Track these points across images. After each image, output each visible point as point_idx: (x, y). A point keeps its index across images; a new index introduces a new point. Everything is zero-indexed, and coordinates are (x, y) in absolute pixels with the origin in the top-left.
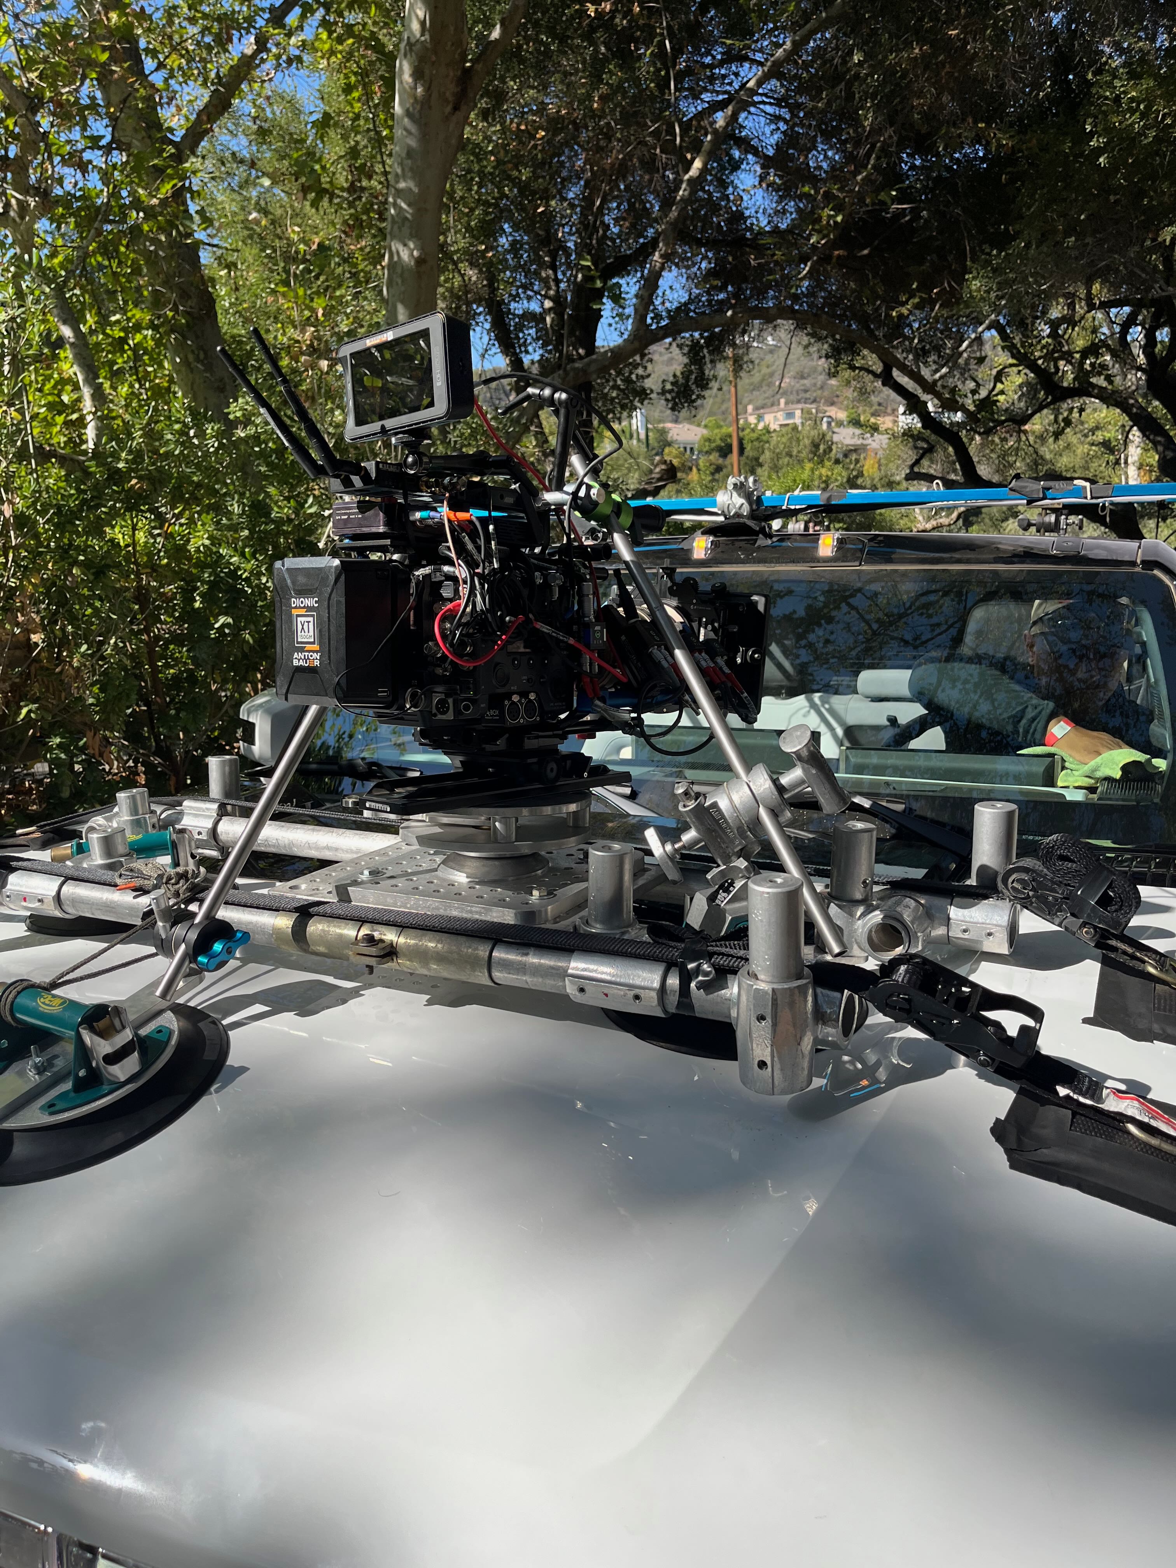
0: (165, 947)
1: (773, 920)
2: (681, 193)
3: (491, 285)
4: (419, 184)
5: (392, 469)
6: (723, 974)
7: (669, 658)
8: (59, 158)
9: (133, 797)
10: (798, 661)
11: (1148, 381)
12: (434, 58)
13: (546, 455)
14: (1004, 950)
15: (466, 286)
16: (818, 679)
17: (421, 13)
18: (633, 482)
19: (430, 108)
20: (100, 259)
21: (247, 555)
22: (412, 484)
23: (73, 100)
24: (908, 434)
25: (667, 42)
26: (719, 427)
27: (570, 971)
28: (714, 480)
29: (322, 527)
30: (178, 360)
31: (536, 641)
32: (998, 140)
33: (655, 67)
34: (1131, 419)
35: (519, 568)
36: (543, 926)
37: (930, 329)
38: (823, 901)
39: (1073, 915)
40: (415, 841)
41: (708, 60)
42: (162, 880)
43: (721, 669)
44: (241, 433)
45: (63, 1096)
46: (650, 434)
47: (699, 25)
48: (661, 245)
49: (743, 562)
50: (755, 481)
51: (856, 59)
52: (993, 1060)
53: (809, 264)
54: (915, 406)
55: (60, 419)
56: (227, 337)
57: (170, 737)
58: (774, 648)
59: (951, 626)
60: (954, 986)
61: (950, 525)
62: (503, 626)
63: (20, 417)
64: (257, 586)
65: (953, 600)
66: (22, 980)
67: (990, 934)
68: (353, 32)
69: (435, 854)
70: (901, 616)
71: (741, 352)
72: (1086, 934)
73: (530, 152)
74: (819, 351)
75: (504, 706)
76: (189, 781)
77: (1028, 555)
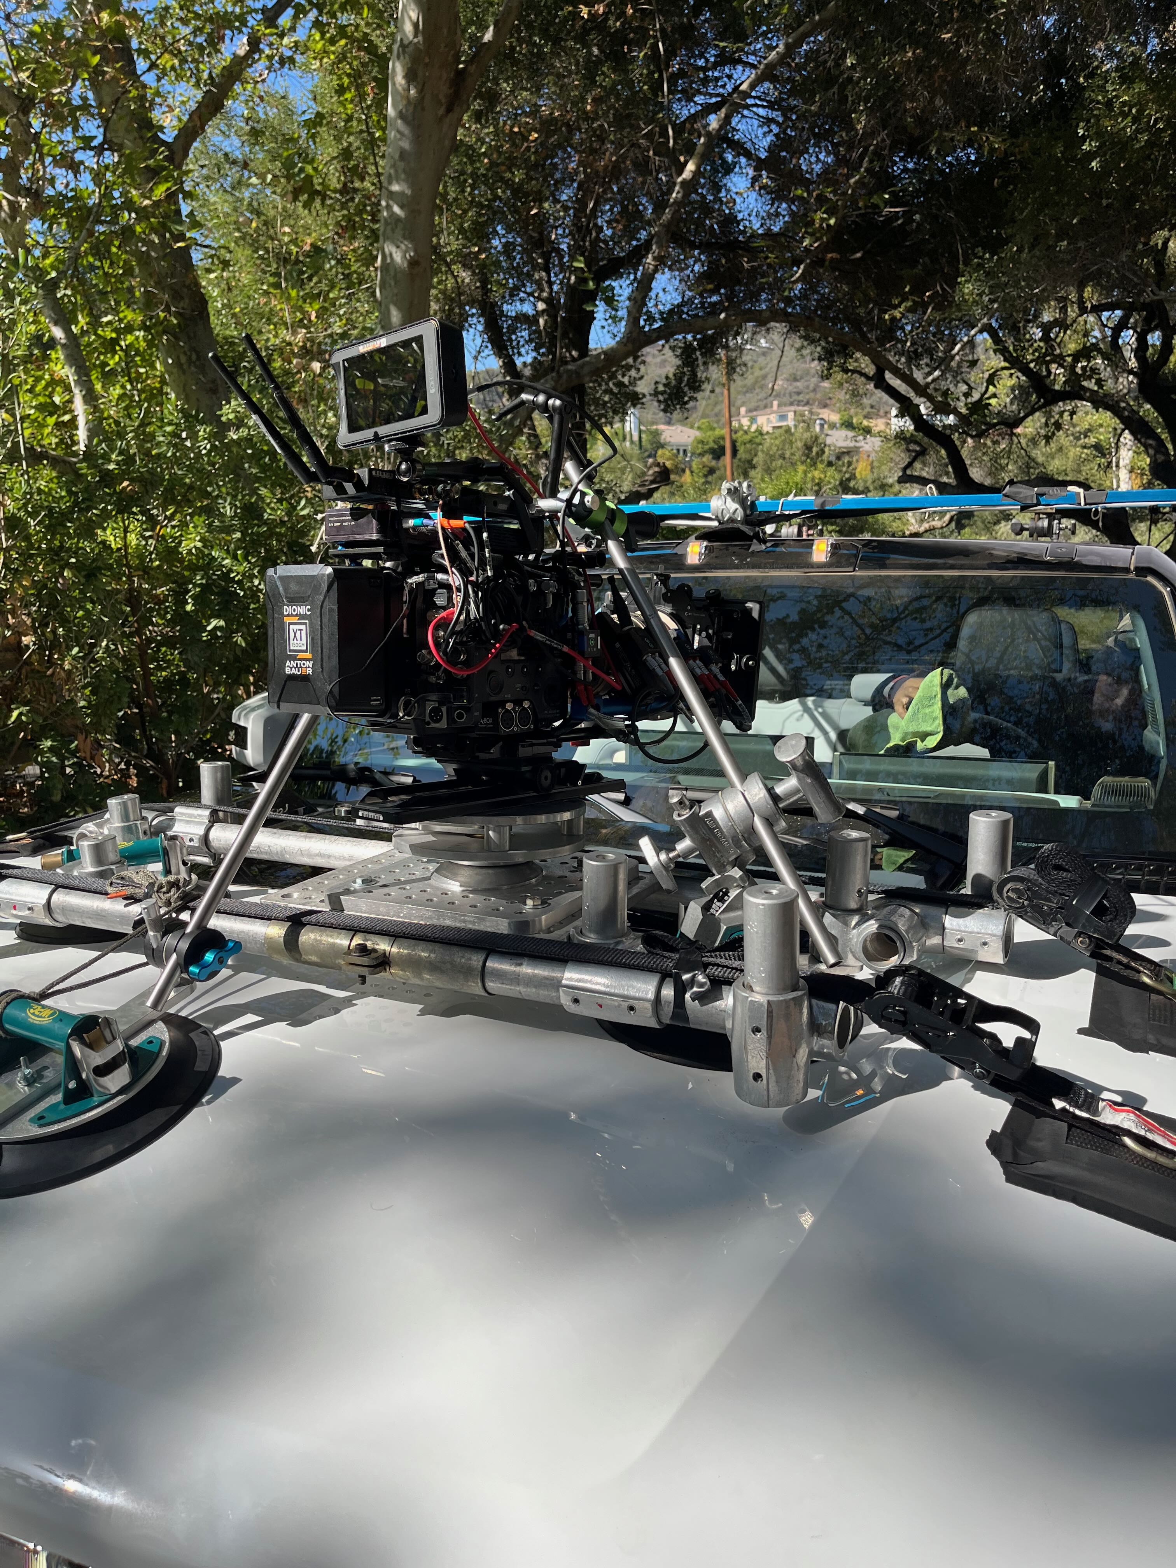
0: (156, 957)
1: (768, 931)
2: (674, 195)
3: (484, 286)
4: (412, 185)
5: (385, 476)
6: (718, 985)
7: (663, 666)
8: (50, 159)
9: (124, 805)
10: (791, 666)
11: (1140, 384)
12: (427, 60)
13: (538, 457)
14: (999, 959)
15: (459, 288)
16: (811, 683)
17: (414, 15)
18: (627, 485)
19: (423, 109)
20: (91, 259)
21: (239, 557)
22: (405, 492)
23: (64, 100)
24: (901, 436)
25: (660, 44)
26: (713, 429)
27: (564, 982)
28: (707, 482)
29: (314, 529)
30: (170, 361)
31: (529, 647)
32: (991, 145)
33: (648, 69)
34: (1122, 422)
35: (512, 575)
36: (537, 936)
37: (923, 331)
38: (818, 910)
39: (1068, 924)
40: (408, 849)
41: (701, 63)
42: (153, 888)
43: (715, 676)
44: (233, 435)
45: (53, 1107)
46: (643, 436)
47: (692, 27)
48: (654, 247)
49: (737, 567)
50: (749, 486)
51: (849, 62)
52: (989, 1072)
53: (802, 267)
54: (907, 408)
55: (51, 421)
56: (219, 339)
57: (162, 740)
58: (767, 652)
59: (945, 630)
60: (950, 998)
61: (942, 528)
62: (497, 635)
63: (11, 420)
64: (250, 588)
65: (946, 605)
66: (11, 991)
67: (985, 944)
68: (346, 32)
69: (428, 862)
70: (894, 621)
71: (734, 354)
72: (1081, 944)
73: (523, 154)
74: (811, 354)
75: (497, 714)
76: (181, 784)
77: (1022, 561)
